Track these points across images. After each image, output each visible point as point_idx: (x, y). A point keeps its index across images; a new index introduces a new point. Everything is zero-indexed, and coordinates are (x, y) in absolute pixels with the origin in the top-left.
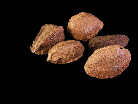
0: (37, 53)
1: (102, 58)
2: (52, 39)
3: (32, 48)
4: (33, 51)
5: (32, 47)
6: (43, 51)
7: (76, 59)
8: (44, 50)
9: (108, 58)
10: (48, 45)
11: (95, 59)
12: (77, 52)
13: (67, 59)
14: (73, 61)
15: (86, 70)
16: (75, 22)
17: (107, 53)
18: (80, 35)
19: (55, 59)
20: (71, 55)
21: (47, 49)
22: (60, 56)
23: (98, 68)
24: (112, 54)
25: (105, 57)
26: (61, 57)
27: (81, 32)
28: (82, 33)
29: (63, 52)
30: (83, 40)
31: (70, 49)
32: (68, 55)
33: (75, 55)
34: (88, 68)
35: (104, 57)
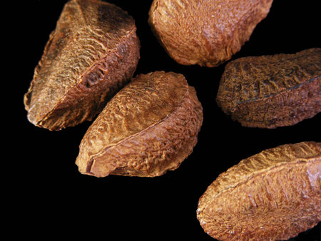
0: (45, 127)
1: (258, 198)
2: (95, 85)
3: (29, 102)
4: (32, 119)
5: (29, 97)
6: (64, 118)
7: (174, 165)
8: (69, 115)
9: (278, 201)
10: (80, 102)
11: (235, 200)
12: (176, 142)
13: (144, 169)
14: (162, 172)
15: (202, 222)
16: (176, 12)
17: (275, 183)
18: (192, 50)
19: (102, 171)
20: (157, 157)
21: (77, 112)
22: (118, 163)
23: (244, 223)
24: (294, 190)
25: (269, 197)
26: (120, 165)
27: (194, 42)
28: (197, 45)
29: (127, 151)
30: (200, 64)
31: (151, 141)
32: (144, 158)
33: (168, 155)
34: (211, 221)
35: (265, 197)
